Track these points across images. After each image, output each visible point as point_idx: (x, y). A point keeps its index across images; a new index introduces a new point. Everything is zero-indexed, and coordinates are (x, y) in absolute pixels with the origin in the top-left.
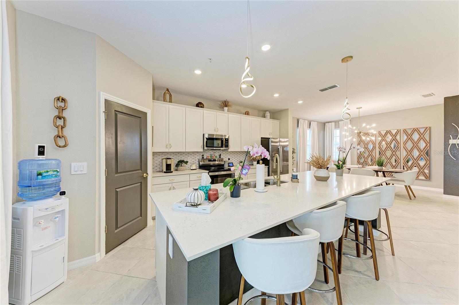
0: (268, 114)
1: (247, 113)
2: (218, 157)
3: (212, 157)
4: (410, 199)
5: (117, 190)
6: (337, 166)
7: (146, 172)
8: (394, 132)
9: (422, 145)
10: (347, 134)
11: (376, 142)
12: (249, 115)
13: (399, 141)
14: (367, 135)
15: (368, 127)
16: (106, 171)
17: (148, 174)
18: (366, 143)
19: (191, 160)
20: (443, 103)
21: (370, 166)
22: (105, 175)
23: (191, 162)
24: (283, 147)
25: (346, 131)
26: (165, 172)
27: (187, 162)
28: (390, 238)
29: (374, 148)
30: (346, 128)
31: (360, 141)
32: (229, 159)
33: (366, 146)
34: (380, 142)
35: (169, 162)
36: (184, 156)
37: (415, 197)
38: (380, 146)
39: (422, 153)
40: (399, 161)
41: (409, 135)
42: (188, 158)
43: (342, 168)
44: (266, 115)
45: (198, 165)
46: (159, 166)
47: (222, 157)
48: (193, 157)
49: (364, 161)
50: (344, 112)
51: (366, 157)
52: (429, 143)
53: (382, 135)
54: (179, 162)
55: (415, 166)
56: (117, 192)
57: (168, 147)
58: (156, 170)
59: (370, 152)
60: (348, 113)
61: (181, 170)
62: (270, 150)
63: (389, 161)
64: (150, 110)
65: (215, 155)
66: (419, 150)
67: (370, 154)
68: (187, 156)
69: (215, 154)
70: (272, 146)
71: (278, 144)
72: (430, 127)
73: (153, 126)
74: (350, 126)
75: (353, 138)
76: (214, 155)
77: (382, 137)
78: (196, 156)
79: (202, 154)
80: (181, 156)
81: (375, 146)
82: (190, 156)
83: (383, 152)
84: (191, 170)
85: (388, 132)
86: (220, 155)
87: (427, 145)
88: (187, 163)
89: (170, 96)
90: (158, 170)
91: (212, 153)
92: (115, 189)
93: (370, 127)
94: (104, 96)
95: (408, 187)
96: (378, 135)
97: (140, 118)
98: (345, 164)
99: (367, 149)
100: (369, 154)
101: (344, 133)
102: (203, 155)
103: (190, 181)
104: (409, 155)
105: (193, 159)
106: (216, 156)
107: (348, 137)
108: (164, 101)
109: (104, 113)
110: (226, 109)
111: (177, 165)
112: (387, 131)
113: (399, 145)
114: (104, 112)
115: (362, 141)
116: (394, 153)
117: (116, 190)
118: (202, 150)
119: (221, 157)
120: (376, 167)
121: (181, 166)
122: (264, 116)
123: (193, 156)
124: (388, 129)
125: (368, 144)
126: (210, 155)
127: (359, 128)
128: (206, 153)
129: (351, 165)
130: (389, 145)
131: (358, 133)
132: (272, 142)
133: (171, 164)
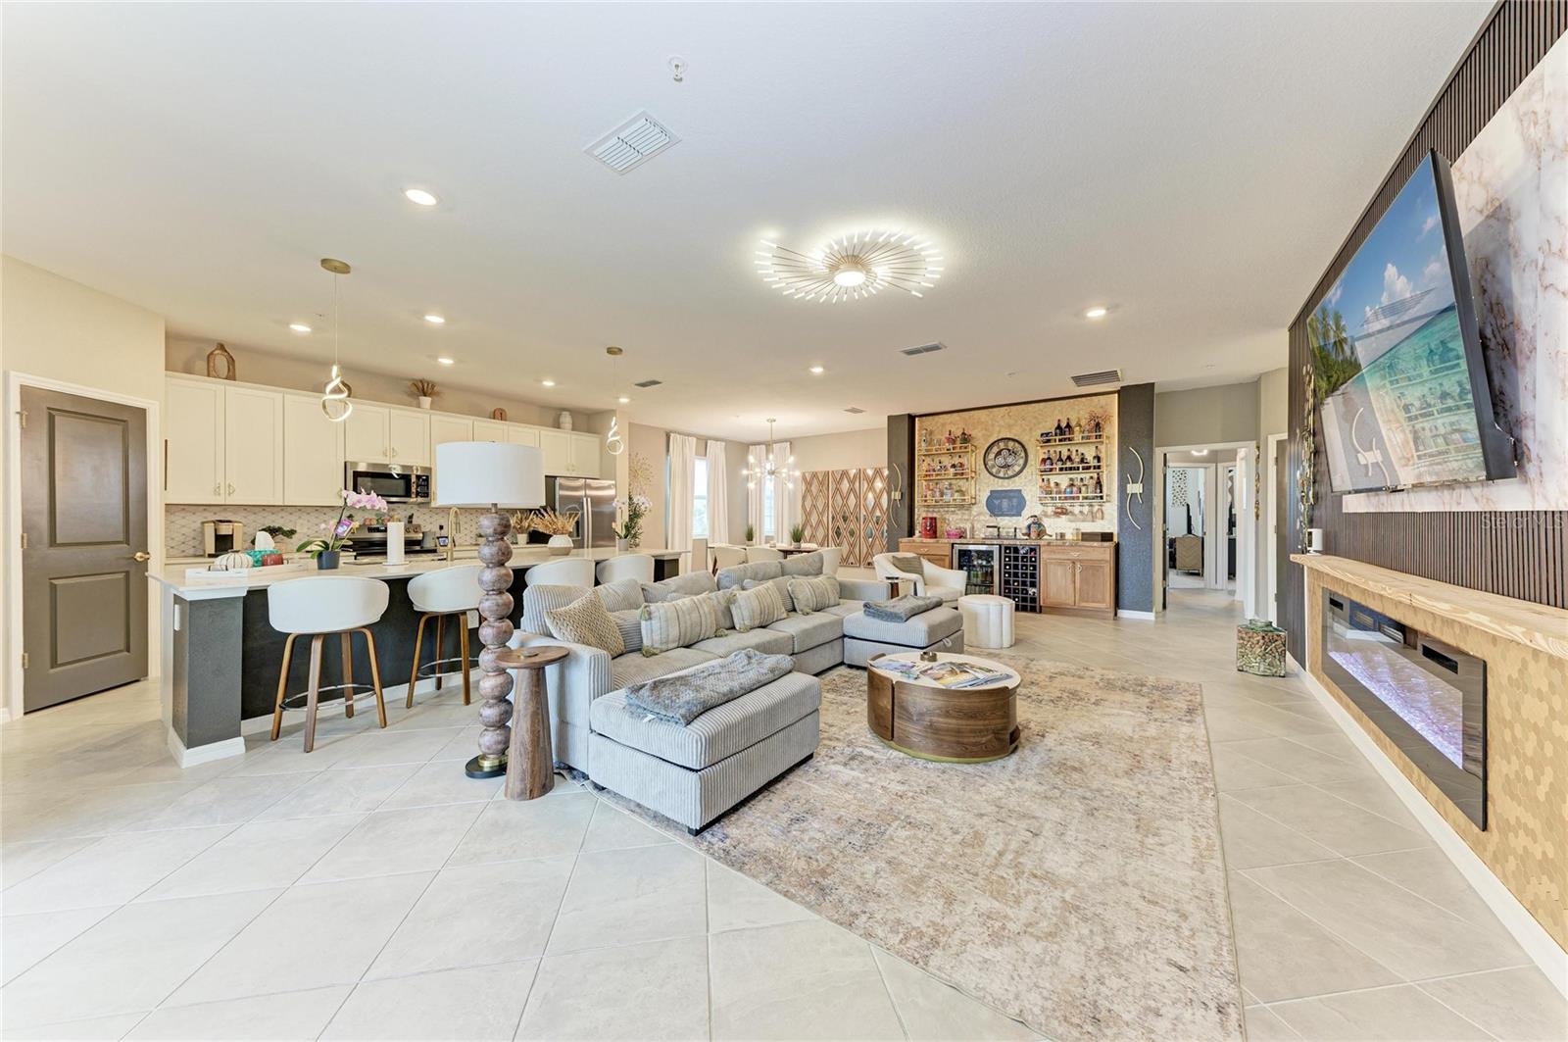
0: (567, 420)
1: (498, 414)
5: (55, 582)
7: (143, 547)
12: (505, 420)
16: (25, 538)
17: (148, 553)
19: (307, 528)
22: (22, 547)
23: (310, 532)
24: (596, 502)
26: (210, 556)
27: (292, 532)
32: (441, 528)
35: (225, 530)
36: (283, 517)
42: (299, 521)
44: (562, 419)
46: (192, 543)
47: (415, 521)
48: (316, 520)
56: (53, 588)
57: (222, 492)
58: (183, 551)
62: (557, 507)
64: (158, 403)
68: (293, 517)
70: (561, 497)
71: (581, 493)
73: (166, 441)
78: (325, 518)
80: (273, 517)
82: (306, 516)
86: (411, 517)
88: (293, 534)
89: (231, 361)
90: (192, 551)
92: (51, 579)
94: (17, 379)
97: (125, 421)
105: (316, 524)
108: (209, 375)
109: (18, 416)
110: (426, 401)
114: (18, 413)
117: (51, 583)
119: (414, 523)
122: (557, 425)
123: (317, 517)
126: (375, 515)
132: (562, 487)
133: (232, 536)
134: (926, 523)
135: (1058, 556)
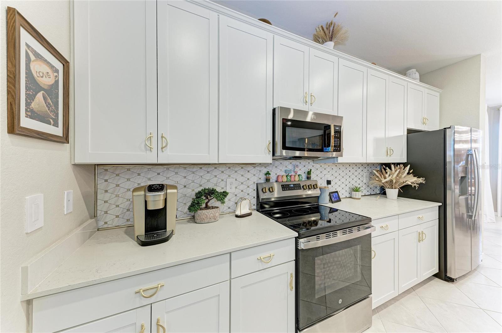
2: (304, 177)
3: (291, 176)
19: (236, 188)
23: (237, 191)
27: (225, 194)
32: (329, 182)
36: (216, 176)
42: (229, 181)
45: (255, 200)
47: (313, 176)
48: (241, 179)
54: (199, 195)
61: (206, 221)
65: (298, 173)
68: (224, 177)
69: (297, 169)
76: (295, 172)
78: (248, 175)
79: (265, 170)
80: (208, 176)
82: (234, 175)
84: (237, 216)
86: (309, 173)
88: (225, 196)
91: (290, 167)
102: (268, 173)
103: (230, 279)
105: (242, 183)
106: (299, 175)
111: (195, 206)
118: (268, 159)
119: (312, 179)
121: (207, 207)
123: (242, 176)
126: (286, 171)
128: (276, 167)
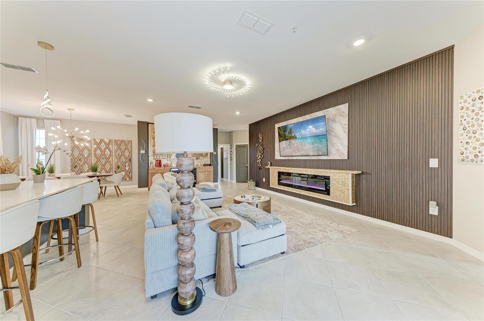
4: (118, 196)
6: (36, 171)
8: (107, 141)
9: (127, 154)
10: (56, 136)
11: (91, 149)
13: (111, 149)
14: (82, 141)
15: (82, 132)
18: (81, 149)
20: (137, 124)
21: (85, 172)
25: (54, 132)
28: (95, 228)
29: (90, 154)
30: (53, 128)
31: (74, 147)
33: (81, 153)
34: (95, 150)
37: (121, 194)
38: (95, 153)
39: (127, 160)
40: (112, 167)
41: (119, 145)
43: (42, 172)
49: (79, 169)
50: (43, 106)
51: (81, 164)
52: (131, 153)
53: (97, 143)
55: (123, 171)
59: (86, 159)
60: (49, 108)
63: (103, 167)
66: (125, 157)
67: (86, 161)
72: (131, 141)
74: (59, 127)
75: (64, 142)
77: (97, 145)
81: (90, 153)
83: (99, 159)
85: (102, 141)
87: (130, 154)
93: (84, 133)
95: (116, 187)
96: (93, 142)
98: (53, 173)
99: (82, 156)
100: (84, 161)
101: (50, 134)
104: (119, 162)
107: (57, 140)
112: (101, 139)
113: (112, 153)
115: (76, 147)
116: (108, 160)
120: (91, 174)
124: (102, 138)
125: (83, 150)
127: (71, 131)
129: (62, 173)
130: (103, 153)
131: (70, 137)
134: (157, 162)
135: (202, 171)
